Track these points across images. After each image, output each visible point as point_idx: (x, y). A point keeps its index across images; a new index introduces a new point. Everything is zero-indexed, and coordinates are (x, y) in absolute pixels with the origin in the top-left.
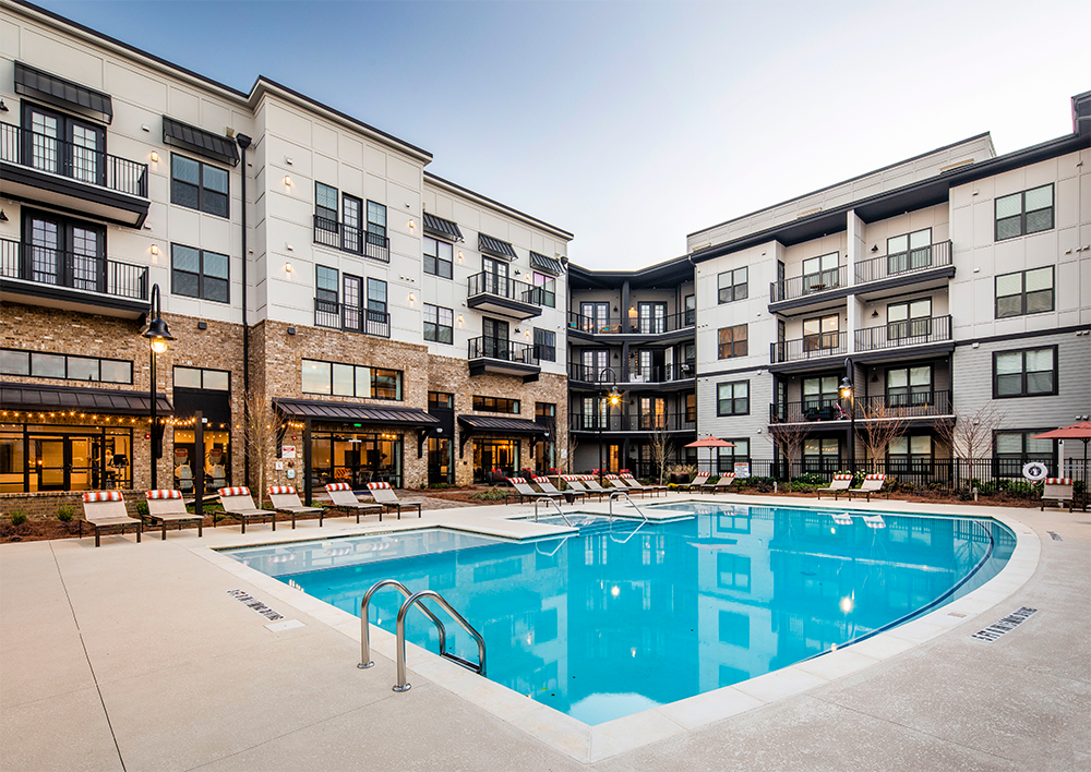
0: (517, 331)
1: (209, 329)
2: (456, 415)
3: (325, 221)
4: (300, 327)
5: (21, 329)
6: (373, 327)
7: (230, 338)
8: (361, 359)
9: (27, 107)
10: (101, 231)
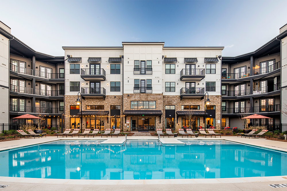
0: (198, 84)
1: (116, 97)
2: (176, 111)
3: (137, 68)
4: (130, 94)
5: (89, 102)
6: (148, 91)
7: (120, 98)
8: (144, 99)
9: (90, 64)
10: (100, 82)
